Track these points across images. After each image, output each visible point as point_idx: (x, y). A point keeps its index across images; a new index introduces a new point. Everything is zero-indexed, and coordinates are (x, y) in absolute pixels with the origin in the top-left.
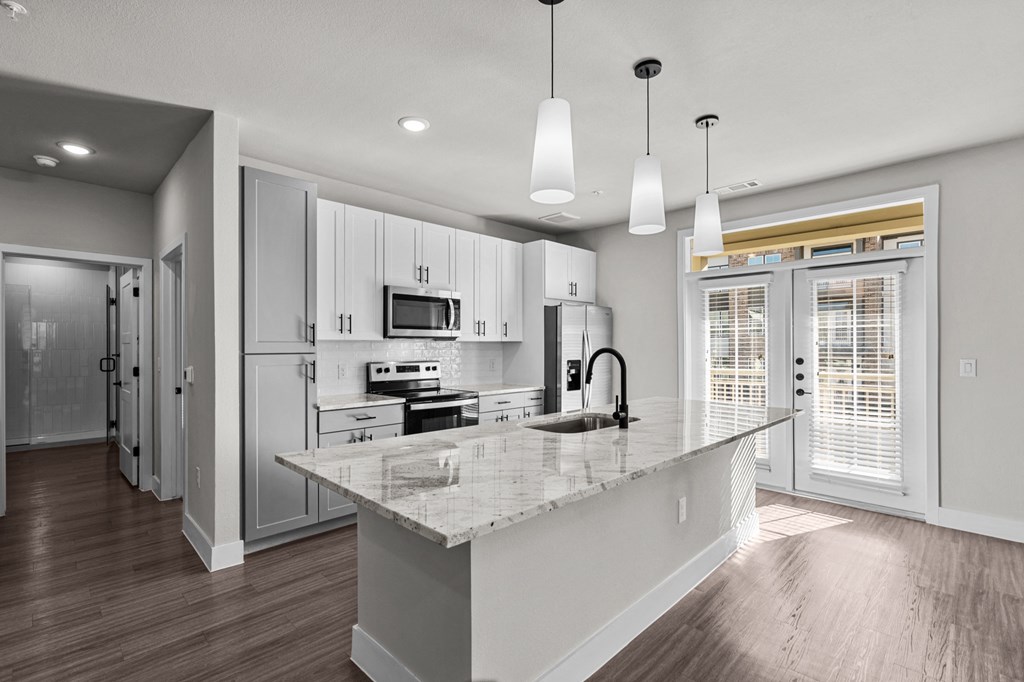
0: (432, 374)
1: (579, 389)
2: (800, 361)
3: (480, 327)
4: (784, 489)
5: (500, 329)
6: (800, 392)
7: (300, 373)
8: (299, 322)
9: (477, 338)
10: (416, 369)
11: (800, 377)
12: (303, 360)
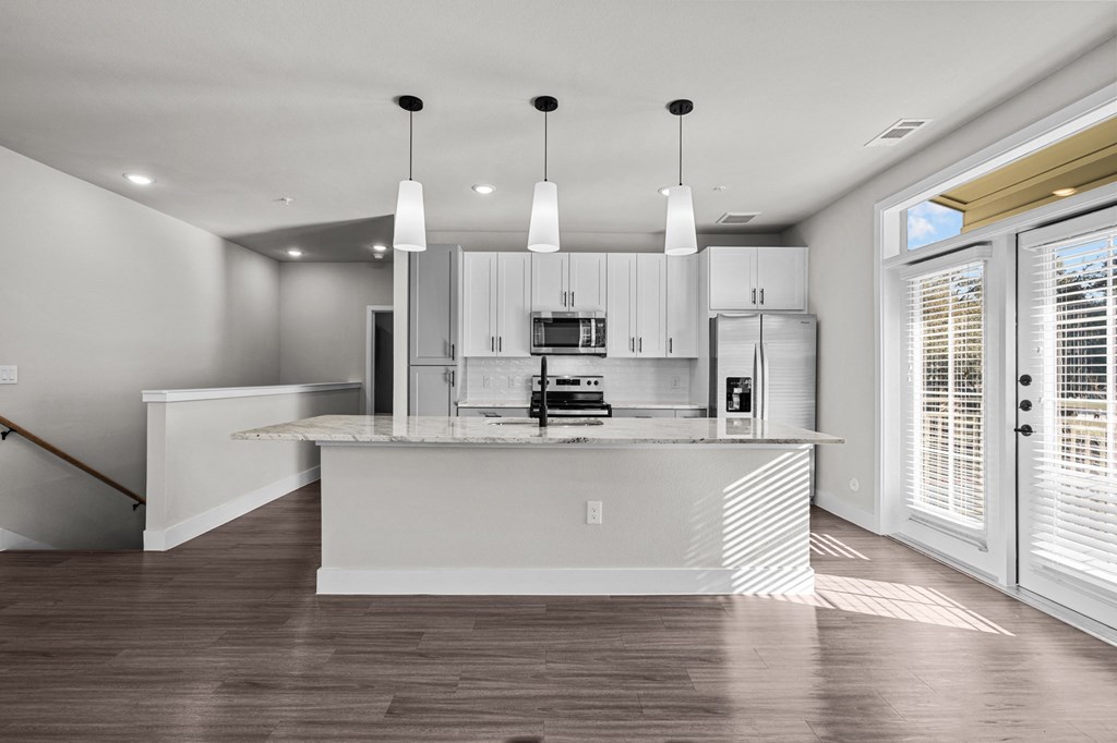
0: (592, 388)
1: (749, 411)
2: (1026, 380)
3: (636, 344)
4: (995, 579)
5: (664, 345)
6: (1027, 430)
7: (446, 379)
8: (445, 343)
9: (633, 355)
10: (576, 382)
11: (1026, 406)
12: (447, 370)
